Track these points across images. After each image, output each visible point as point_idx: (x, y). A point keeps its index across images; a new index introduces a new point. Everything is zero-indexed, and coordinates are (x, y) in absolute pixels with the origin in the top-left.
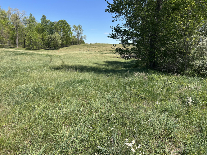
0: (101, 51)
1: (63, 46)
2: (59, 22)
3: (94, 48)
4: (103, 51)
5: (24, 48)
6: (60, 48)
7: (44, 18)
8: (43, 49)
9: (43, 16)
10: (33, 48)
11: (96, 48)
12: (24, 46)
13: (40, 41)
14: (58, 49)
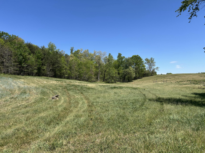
0: (178, 82)
1: (135, 78)
2: (132, 57)
3: (168, 79)
4: (180, 82)
5: (104, 81)
6: (134, 81)
7: (120, 55)
8: (118, 82)
9: (119, 54)
10: (111, 81)
11: (171, 79)
12: (104, 80)
13: (117, 75)
14: (131, 81)
